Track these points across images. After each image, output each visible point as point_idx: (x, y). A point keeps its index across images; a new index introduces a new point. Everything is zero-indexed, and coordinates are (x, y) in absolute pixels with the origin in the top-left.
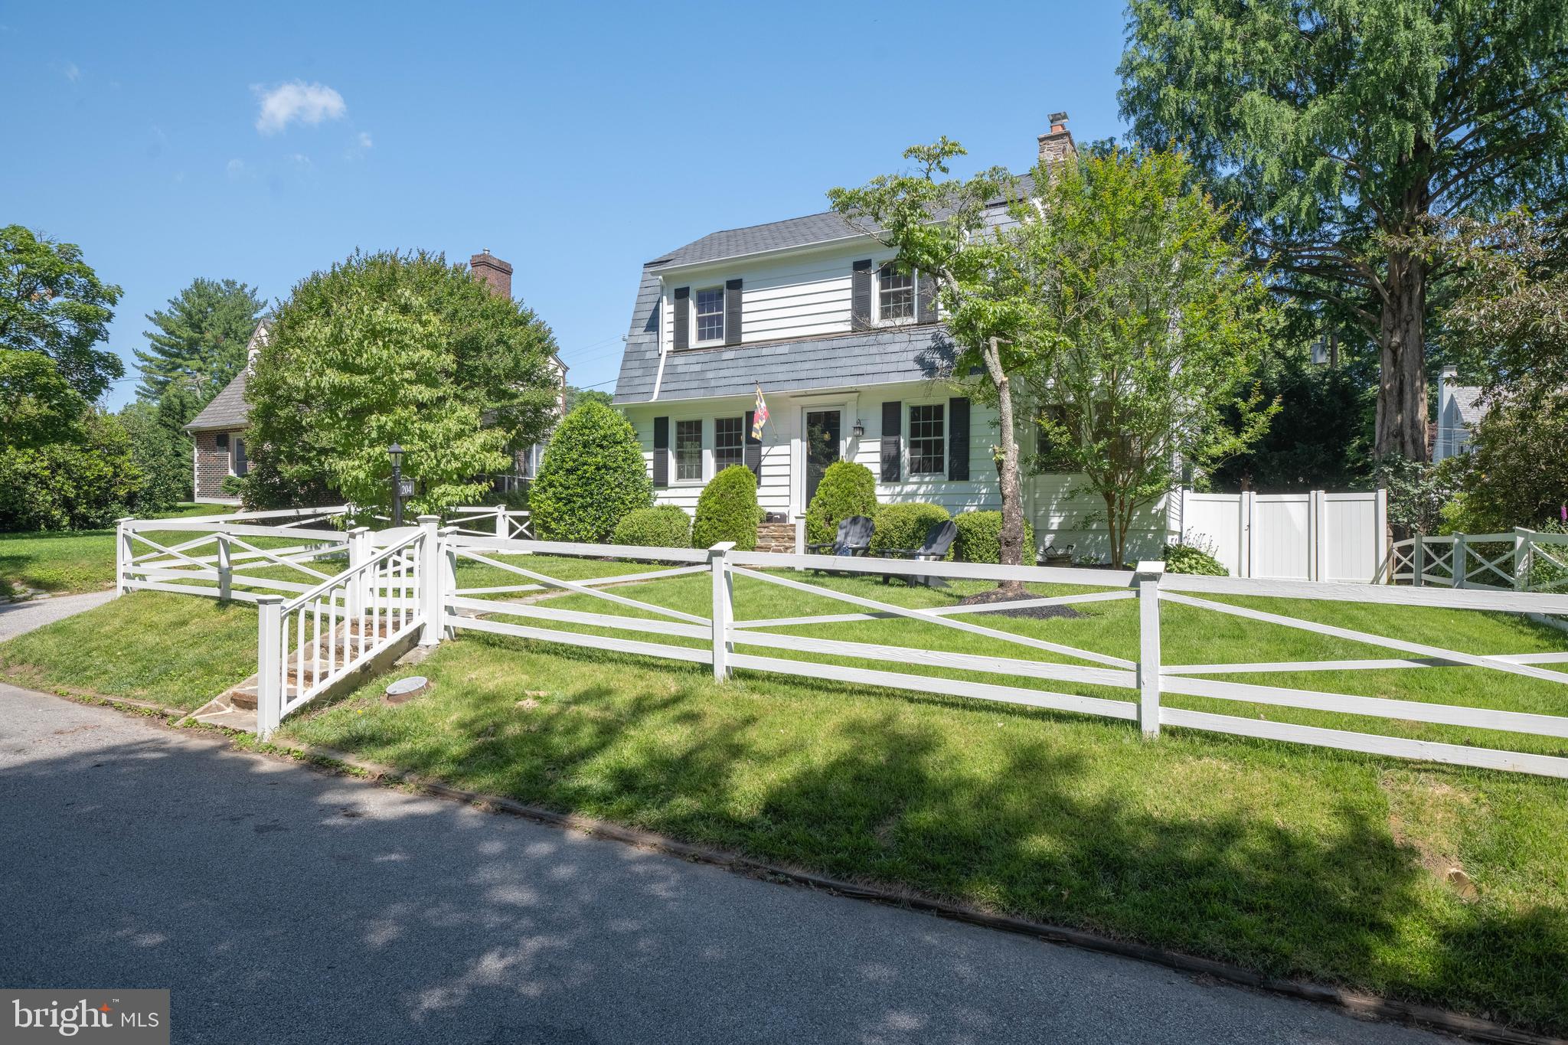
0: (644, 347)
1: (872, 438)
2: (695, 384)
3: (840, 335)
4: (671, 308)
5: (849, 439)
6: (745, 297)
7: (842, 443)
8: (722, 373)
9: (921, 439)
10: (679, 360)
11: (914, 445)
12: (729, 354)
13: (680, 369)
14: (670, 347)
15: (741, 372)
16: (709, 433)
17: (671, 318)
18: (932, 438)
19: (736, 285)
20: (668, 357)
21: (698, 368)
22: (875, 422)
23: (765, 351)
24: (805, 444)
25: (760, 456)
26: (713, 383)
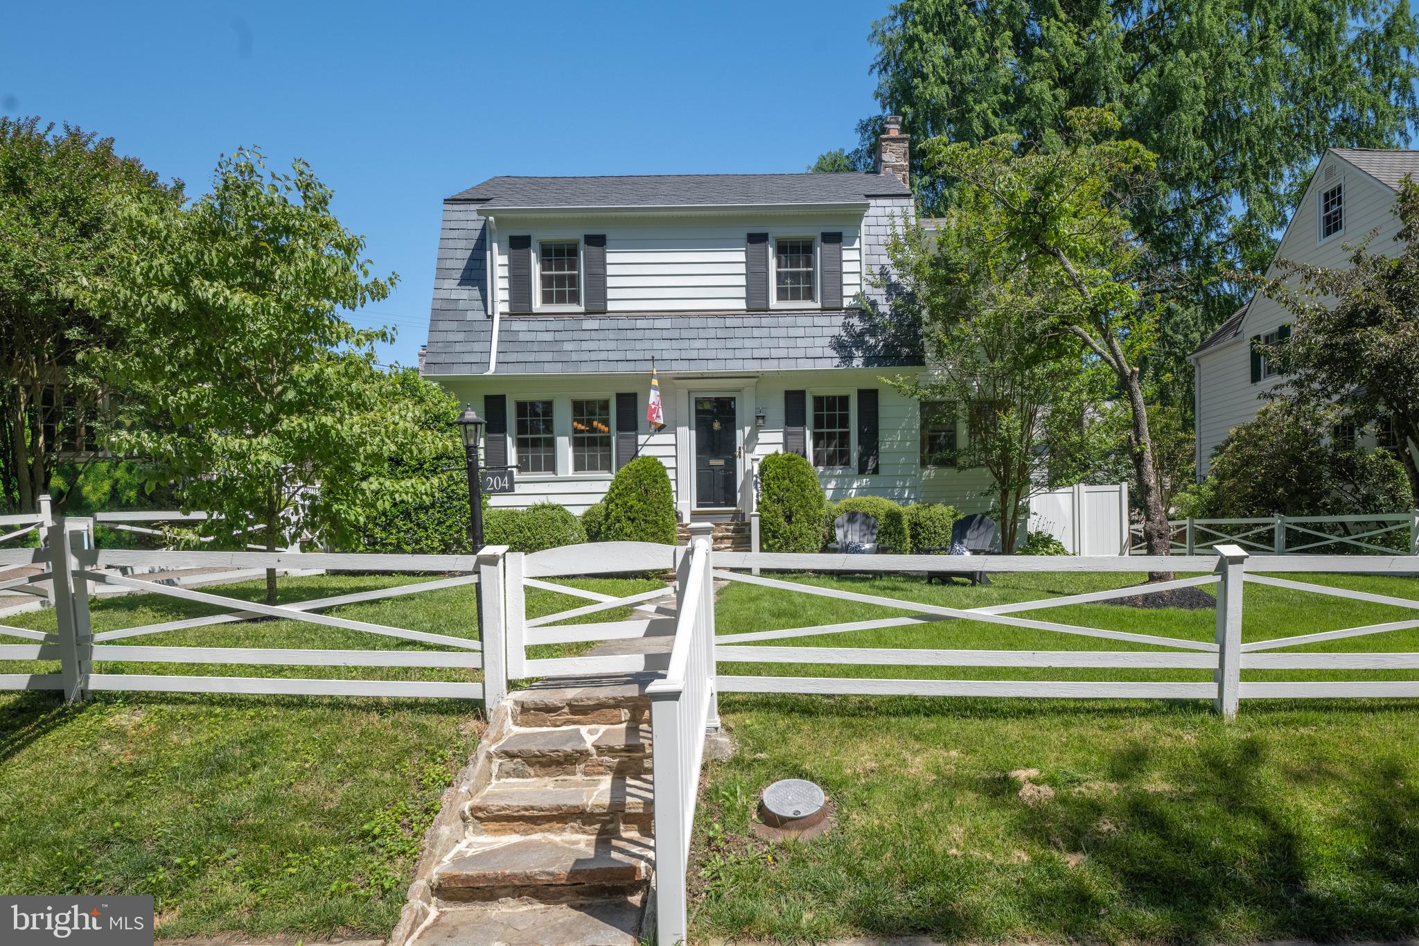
0: (461, 305)
1: (773, 427)
2: (548, 357)
3: (733, 313)
4: (504, 259)
5: (747, 429)
6: (610, 258)
7: (739, 433)
8: (585, 346)
9: (825, 430)
10: (519, 325)
11: (817, 438)
12: (590, 324)
13: (522, 337)
14: (505, 308)
15: (612, 345)
16: (563, 416)
17: (504, 272)
18: (837, 430)
19: (598, 241)
20: (501, 320)
21: (549, 337)
22: (777, 409)
23: (640, 324)
24: (693, 433)
25: (637, 445)
26: (575, 357)
